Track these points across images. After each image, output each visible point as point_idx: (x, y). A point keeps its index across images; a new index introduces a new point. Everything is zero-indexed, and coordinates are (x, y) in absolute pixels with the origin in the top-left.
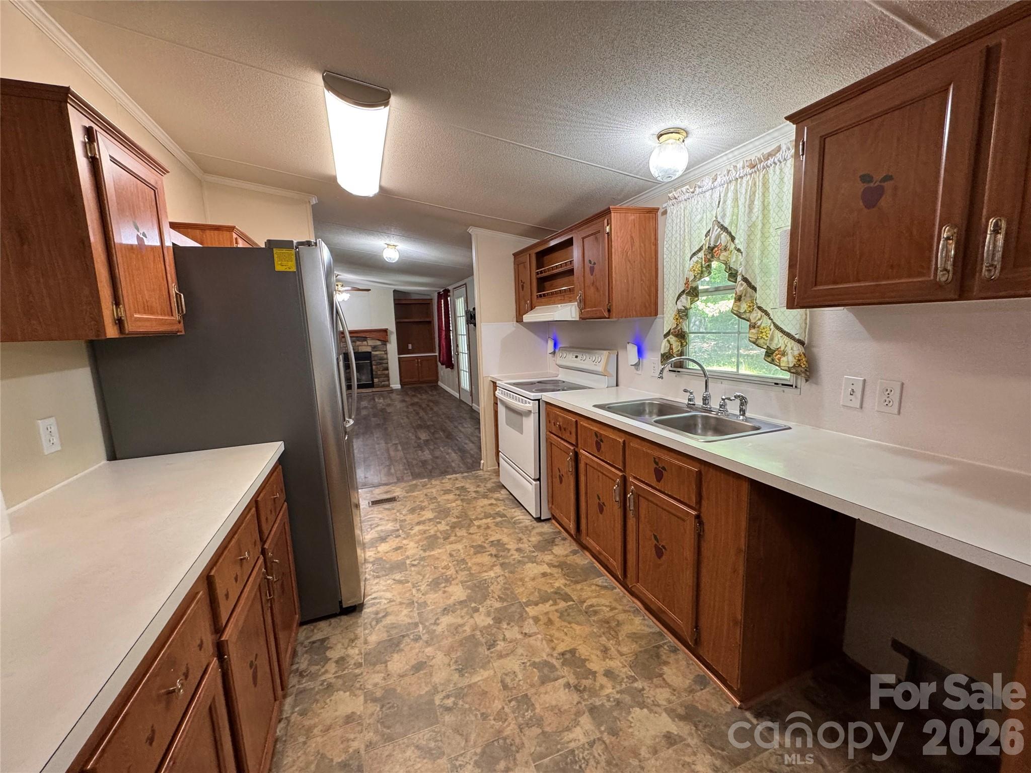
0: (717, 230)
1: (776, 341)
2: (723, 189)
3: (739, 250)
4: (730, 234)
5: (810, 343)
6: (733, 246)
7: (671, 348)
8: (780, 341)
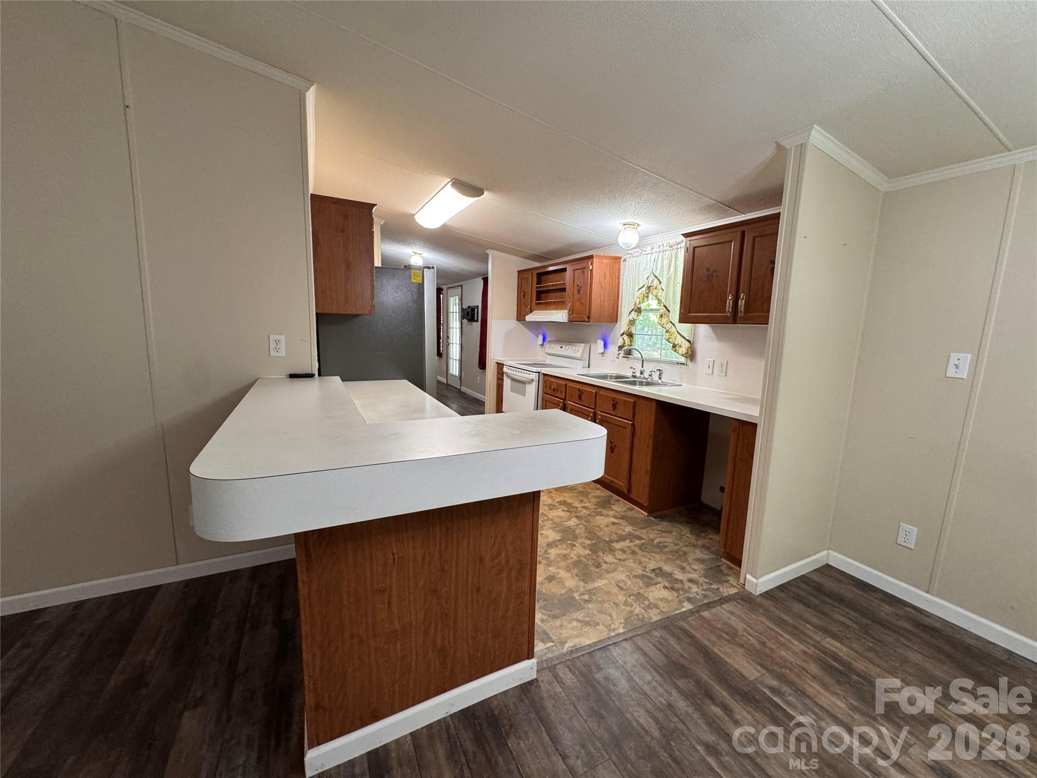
0: (652, 278)
1: (677, 340)
2: (657, 255)
3: (663, 290)
4: (659, 280)
5: (693, 341)
6: (660, 287)
7: (624, 343)
8: (679, 340)
